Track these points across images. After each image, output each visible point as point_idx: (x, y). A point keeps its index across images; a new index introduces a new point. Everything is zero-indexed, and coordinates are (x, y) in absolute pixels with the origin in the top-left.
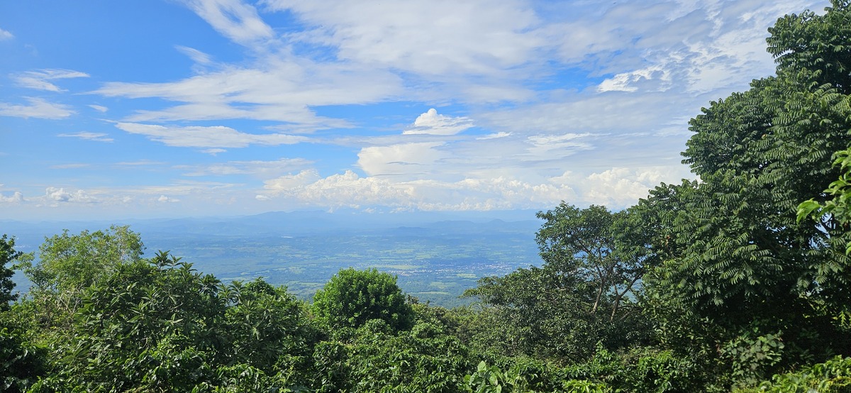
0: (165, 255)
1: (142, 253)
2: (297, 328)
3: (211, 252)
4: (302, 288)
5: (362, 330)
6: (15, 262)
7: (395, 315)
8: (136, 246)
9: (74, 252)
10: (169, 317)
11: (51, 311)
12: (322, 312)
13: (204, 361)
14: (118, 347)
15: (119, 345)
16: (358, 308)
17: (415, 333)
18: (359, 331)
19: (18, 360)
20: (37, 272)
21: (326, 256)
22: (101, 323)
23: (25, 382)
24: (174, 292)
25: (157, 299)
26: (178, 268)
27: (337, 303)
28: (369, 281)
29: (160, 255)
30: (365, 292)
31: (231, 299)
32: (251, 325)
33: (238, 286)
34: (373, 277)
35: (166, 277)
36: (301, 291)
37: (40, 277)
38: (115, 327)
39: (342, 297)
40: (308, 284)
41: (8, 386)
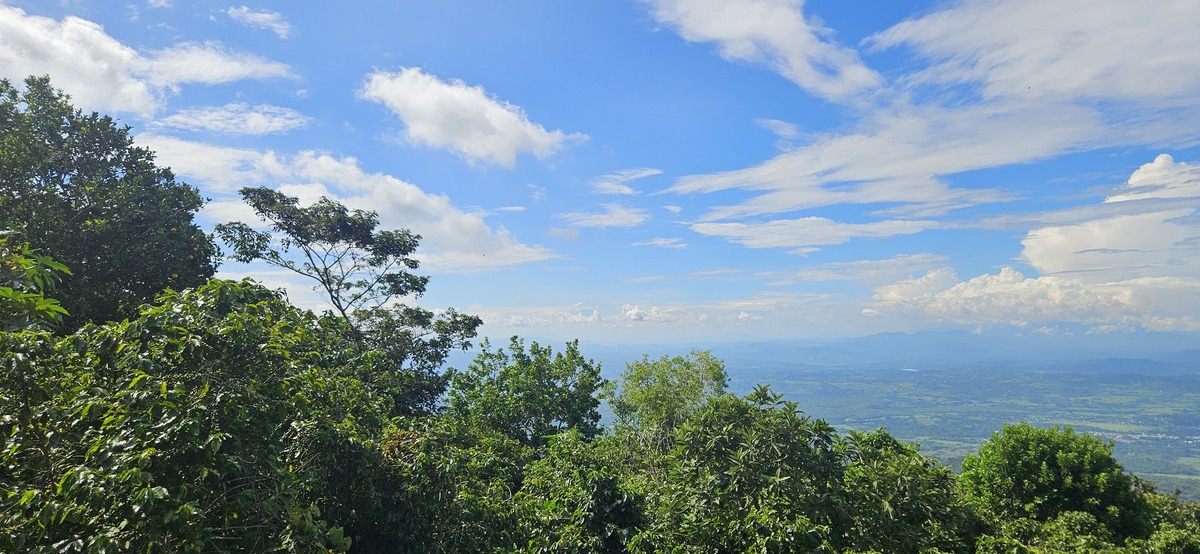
0: (764, 390)
1: (726, 386)
2: (948, 509)
3: (804, 388)
4: (936, 448)
5: (1054, 527)
6: (600, 391)
7: (1112, 508)
8: (719, 378)
9: (655, 382)
10: (772, 472)
11: (634, 450)
12: (977, 489)
13: (824, 538)
14: (716, 504)
15: (717, 502)
16: (1041, 490)
17: (1158, 544)
18: (1047, 527)
19: (618, 505)
20: (620, 403)
21: (974, 402)
22: (697, 471)
23: (625, 532)
24: (777, 440)
25: (757, 447)
26: (779, 409)
27: (1003, 477)
28: (1057, 448)
29: (759, 390)
30: (1053, 464)
31: (849, 456)
32: (881, 497)
33: (858, 438)
34: (1067, 441)
35: (767, 419)
36: (935, 452)
37: (624, 409)
38: (712, 478)
39: (1010, 470)
40: (946, 443)
41: (609, 534)
